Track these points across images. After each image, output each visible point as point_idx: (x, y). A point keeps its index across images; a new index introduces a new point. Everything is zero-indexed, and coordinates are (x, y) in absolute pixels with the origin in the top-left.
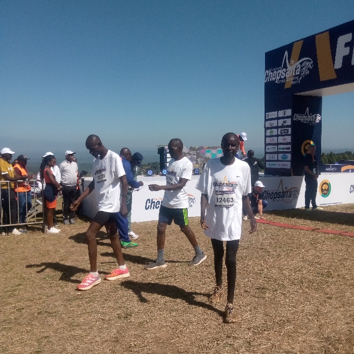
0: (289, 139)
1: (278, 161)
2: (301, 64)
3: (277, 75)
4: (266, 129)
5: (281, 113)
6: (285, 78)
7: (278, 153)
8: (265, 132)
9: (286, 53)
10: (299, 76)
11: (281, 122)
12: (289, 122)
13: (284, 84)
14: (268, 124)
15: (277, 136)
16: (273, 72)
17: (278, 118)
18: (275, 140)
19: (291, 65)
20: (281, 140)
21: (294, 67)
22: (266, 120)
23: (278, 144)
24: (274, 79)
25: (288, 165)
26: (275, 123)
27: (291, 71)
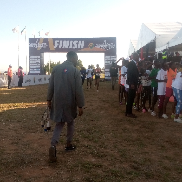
0: (40, 65)
1: (35, 71)
2: (43, 44)
3: (34, 46)
4: (30, 61)
5: (36, 57)
6: (37, 47)
7: (35, 68)
8: (30, 62)
9: (38, 40)
10: (43, 47)
11: (36, 60)
12: (39, 60)
13: (37, 49)
14: (31, 60)
15: (35, 63)
16: (32, 44)
17: (35, 58)
18: (34, 64)
19: (40, 44)
20: (36, 64)
21: (41, 44)
22: (30, 58)
23: (35, 66)
24: (33, 47)
25: (40, 72)
26: (34, 60)
27: (40, 46)
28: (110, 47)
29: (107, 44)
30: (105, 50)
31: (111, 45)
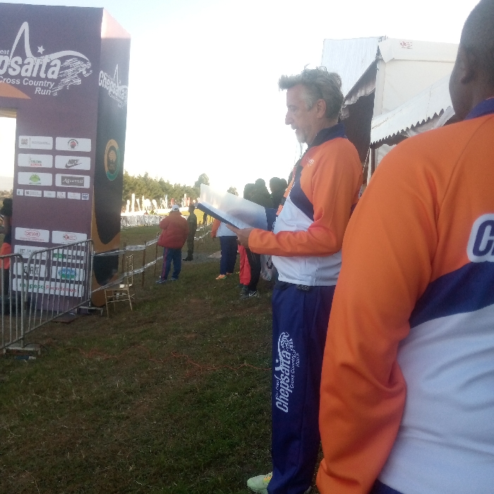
28: (54, 74)
29: (36, 54)
30: (21, 95)
31: (63, 59)
